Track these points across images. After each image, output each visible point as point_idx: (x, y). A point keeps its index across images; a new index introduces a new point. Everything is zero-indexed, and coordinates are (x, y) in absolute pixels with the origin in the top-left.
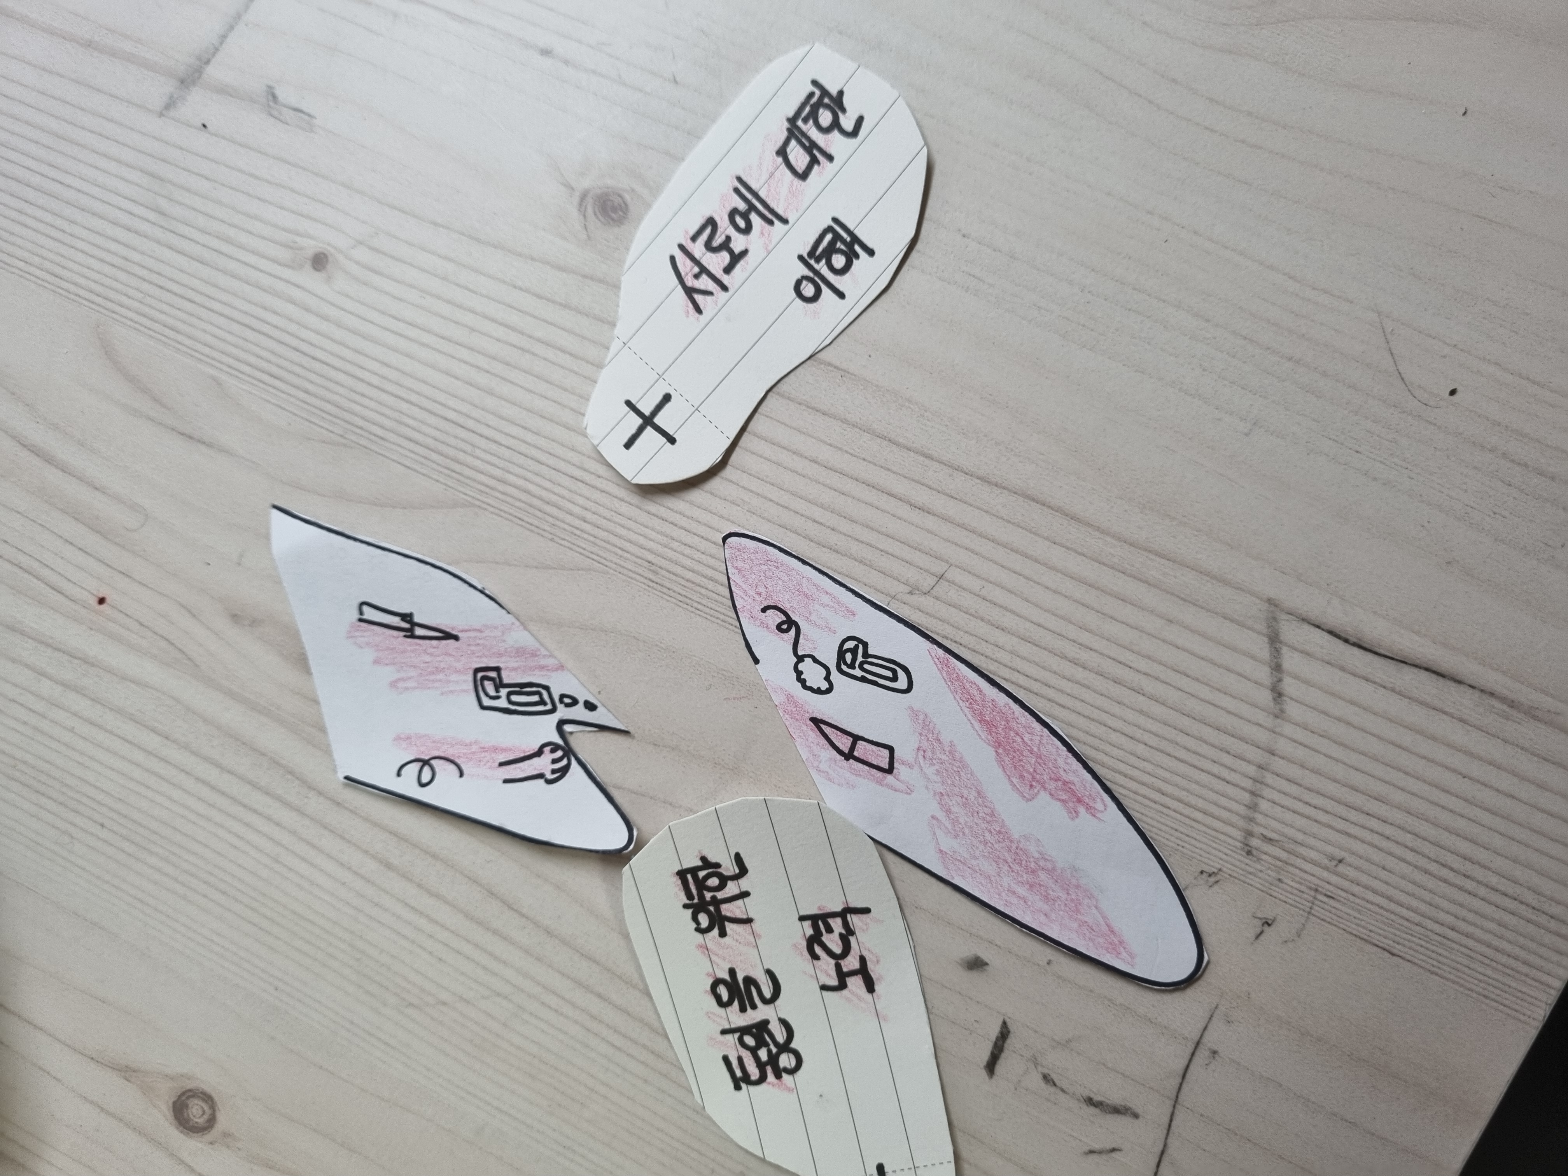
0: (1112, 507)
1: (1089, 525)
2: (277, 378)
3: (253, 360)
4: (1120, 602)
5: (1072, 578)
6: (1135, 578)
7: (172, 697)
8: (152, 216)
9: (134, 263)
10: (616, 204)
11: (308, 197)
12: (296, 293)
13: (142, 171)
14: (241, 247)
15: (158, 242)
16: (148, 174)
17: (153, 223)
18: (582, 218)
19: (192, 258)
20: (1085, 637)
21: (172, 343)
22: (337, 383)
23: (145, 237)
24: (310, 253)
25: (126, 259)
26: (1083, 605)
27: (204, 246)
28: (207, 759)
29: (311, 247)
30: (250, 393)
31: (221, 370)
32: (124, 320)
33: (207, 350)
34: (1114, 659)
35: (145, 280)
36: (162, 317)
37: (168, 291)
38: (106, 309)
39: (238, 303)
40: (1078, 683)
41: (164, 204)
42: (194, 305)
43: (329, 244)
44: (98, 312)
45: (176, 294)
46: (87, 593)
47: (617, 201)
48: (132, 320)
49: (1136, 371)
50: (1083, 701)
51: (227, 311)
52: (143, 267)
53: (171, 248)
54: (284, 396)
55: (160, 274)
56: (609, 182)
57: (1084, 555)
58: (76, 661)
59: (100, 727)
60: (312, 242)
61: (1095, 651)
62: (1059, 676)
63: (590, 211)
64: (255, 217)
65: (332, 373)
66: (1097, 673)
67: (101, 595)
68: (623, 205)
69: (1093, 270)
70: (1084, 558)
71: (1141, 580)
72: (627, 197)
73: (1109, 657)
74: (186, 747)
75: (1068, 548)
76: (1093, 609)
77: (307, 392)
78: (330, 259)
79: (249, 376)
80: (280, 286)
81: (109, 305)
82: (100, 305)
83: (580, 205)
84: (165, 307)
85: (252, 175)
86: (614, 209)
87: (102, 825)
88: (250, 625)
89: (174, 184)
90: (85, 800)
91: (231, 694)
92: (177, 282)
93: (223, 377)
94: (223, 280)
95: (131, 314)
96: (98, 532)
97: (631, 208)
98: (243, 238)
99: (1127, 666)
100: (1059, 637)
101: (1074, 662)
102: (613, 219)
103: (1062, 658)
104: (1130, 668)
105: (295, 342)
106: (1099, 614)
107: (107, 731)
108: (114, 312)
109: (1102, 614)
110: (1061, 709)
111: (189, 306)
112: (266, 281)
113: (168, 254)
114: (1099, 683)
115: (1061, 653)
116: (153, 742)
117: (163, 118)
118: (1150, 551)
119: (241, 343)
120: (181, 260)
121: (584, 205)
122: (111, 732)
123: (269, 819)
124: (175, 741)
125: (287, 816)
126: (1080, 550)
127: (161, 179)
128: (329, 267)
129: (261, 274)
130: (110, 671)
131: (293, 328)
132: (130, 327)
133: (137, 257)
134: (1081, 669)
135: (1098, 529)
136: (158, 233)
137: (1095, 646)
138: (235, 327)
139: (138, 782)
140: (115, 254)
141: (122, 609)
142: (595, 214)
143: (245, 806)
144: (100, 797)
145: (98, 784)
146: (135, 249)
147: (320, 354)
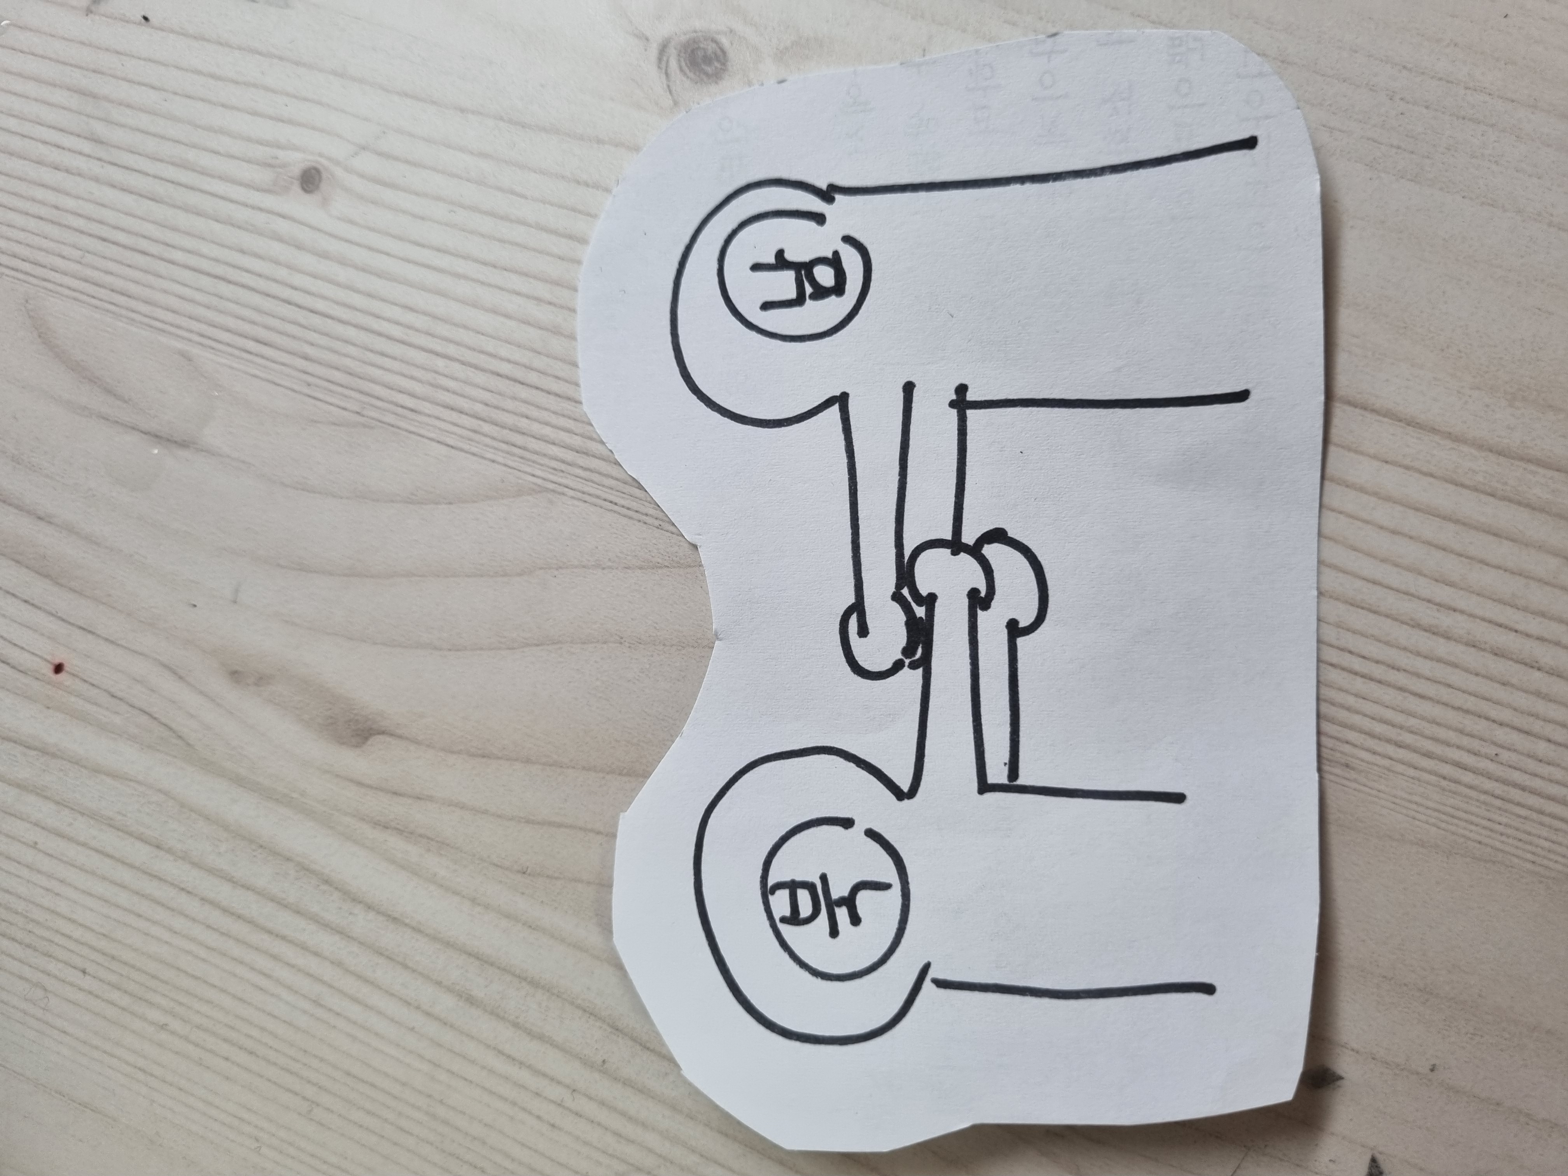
0: (1466, 403)
1: (1434, 430)
2: (265, 344)
3: (231, 322)
4: (1491, 538)
5: (1417, 509)
6: (1510, 500)
7: (160, 791)
8: (86, 147)
9: (67, 211)
10: (710, 52)
11: (288, 94)
12: (282, 226)
13: (69, 89)
14: (204, 172)
15: (97, 180)
16: (76, 91)
17: (89, 156)
18: (664, 77)
19: (141, 195)
20: (1443, 594)
21: (124, 312)
22: (346, 342)
23: (80, 175)
24: (297, 171)
25: (57, 208)
26: (1437, 547)
27: (155, 177)
28: (212, 871)
29: (297, 161)
30: (231, 368)
31: (190, 340)
32: (59, 289)
33: (169, 317)
34: (1490, 622)
35: (82, 232)
36: (108, 279)
37: (114, 243)
38: (34, 276)
39: (205, 248)
40: (1439, 660)
41: (100, 129)
42: (148, 258)
43: (321, 155)
44: (25, 282)
45: (125, 247)
46: (38, 660)
47: (711, 47)
48: (69, 288)
49: (1483, 204)
50: (1449, 686)
51: (193, 261)
52: (80, 215)
53: (113, 186)
54: (277, 367)
55: (101, 222)
56: (698, 24)
57: (1431, 475)
58: (33, 753)
59: (70, 839)
60: (297, 156)
61: (1462, 612)
62: (1411, 652)
63: (673, 64)
64: (222, 131)
65: (340, 329)
66: (1467, 644)
67: (57, 661)
68: (719, 52)
69: (1404, 67)
70: (1431, 480)
71: (1519, 503)
72: (725, 41)
73: (1483, 619)
74: (184, 857)
75: (1407, 468)
76: (1452, 551)
77: (306, 358)
78: (324, 175)
79: (228, 345)
80: (260, 219)
81: (39, 271)
82: (26, 273)
83: (660, 60)
84: (111, 266)
85: (213, 76)
86: (707, 60)
87: (84, 972)
88: (256, 684)
89: (111, 101)
90: (58, 939)
91: (239, 781)
92: (123, 230)
93: (195, 351)
94: (183, 219)
95: (67, 281)
96: (47, 576)
97: (731, 54)
98: (206, 160)
99: (1511, 629)
100: (1406, 597)
101: (1433, 631)
102: (707, 74)
103: (1413, 627)
104: (1516, 631)
105: (287, 293)
106: (1463, 559)
107: (79, 843)
108: (45, 280)
109: (1467, 557)
110: (1417, 701)
111: (141, 260)
112: (241, 214)
113: (109, 195)
114: (1470, 657)
115: (1412, 619)
116: (141, 853)
117: (91, 16)
118: (1529, 461)
119: (215, 301)
120: (128, 200)
121: (665, 59)
122: (84, 845)
123: (303, 947)
124: (169, 851)
125: (327, 942)
126: (1425, 469)
127: (94, 96)
128: (324, 186)
129: (232, 206)
130: (77, 762)
131: (282, 273)
132: (67, 297)
133: (70, 203)
134: (1442, 641)
135: (1449, 436)
136: (96, 168)
137: (1461, 604)
138: (205, 282)
139: (125, 910)
140: (42, 203)
141: (85, 678)
142: (681, 70)
143: (270, 932)
144: (78, 933)
145: (74, 917)
146: (68, 194)
147: (320, 305)
